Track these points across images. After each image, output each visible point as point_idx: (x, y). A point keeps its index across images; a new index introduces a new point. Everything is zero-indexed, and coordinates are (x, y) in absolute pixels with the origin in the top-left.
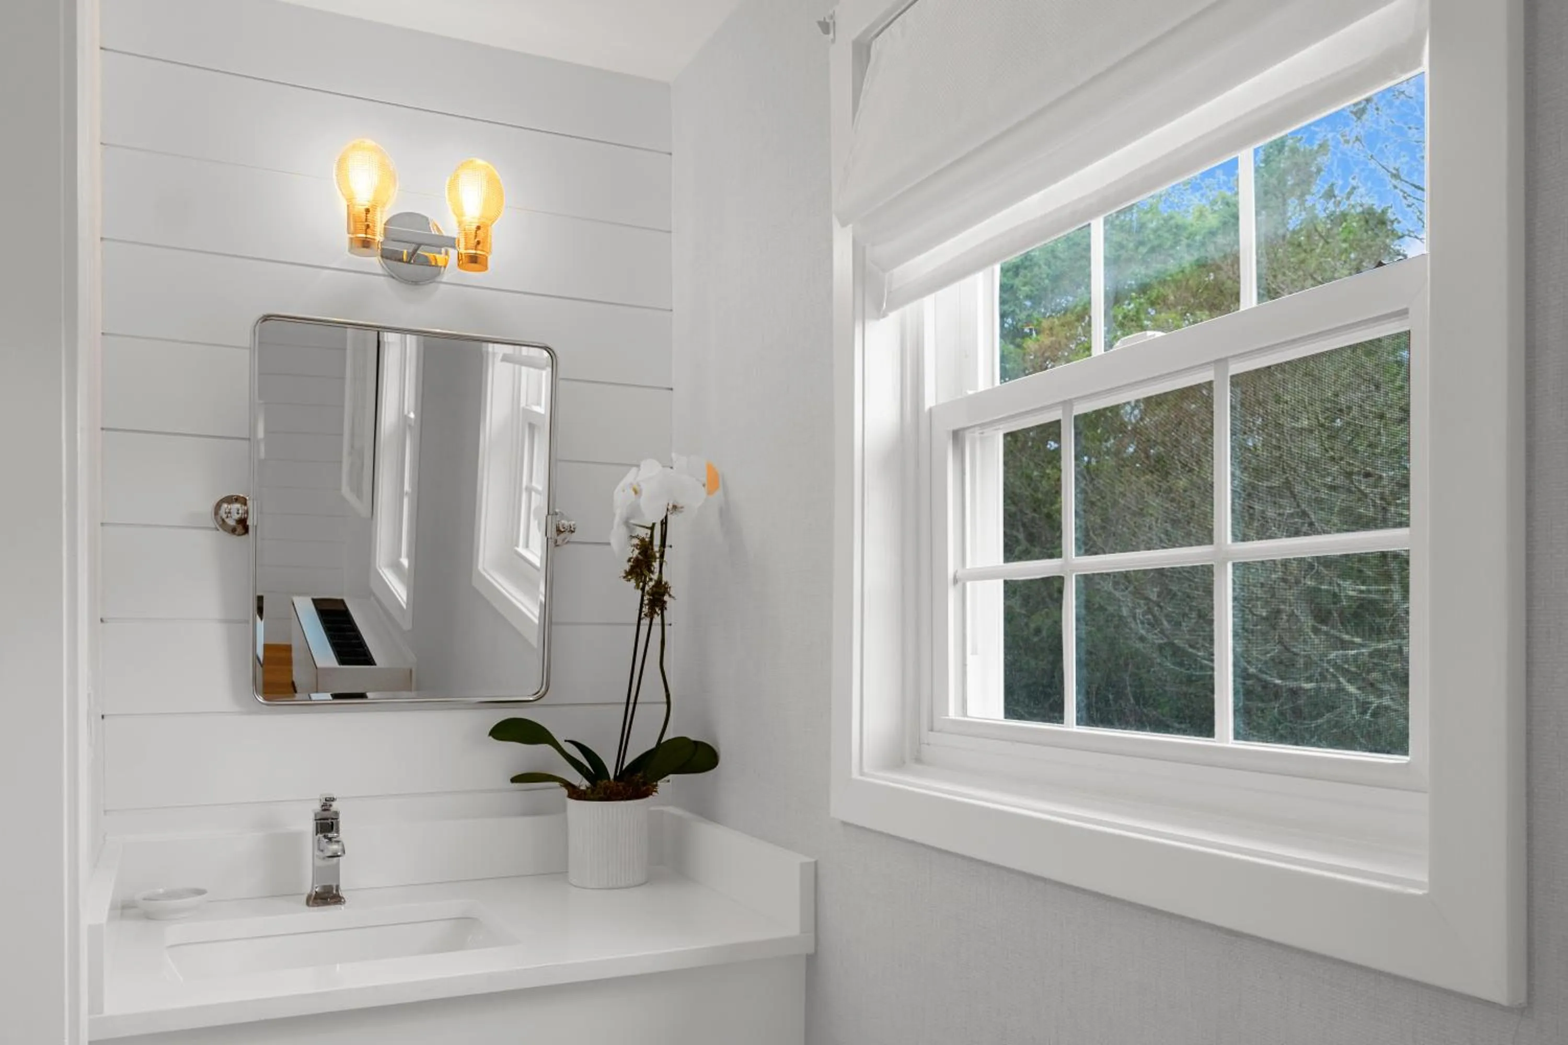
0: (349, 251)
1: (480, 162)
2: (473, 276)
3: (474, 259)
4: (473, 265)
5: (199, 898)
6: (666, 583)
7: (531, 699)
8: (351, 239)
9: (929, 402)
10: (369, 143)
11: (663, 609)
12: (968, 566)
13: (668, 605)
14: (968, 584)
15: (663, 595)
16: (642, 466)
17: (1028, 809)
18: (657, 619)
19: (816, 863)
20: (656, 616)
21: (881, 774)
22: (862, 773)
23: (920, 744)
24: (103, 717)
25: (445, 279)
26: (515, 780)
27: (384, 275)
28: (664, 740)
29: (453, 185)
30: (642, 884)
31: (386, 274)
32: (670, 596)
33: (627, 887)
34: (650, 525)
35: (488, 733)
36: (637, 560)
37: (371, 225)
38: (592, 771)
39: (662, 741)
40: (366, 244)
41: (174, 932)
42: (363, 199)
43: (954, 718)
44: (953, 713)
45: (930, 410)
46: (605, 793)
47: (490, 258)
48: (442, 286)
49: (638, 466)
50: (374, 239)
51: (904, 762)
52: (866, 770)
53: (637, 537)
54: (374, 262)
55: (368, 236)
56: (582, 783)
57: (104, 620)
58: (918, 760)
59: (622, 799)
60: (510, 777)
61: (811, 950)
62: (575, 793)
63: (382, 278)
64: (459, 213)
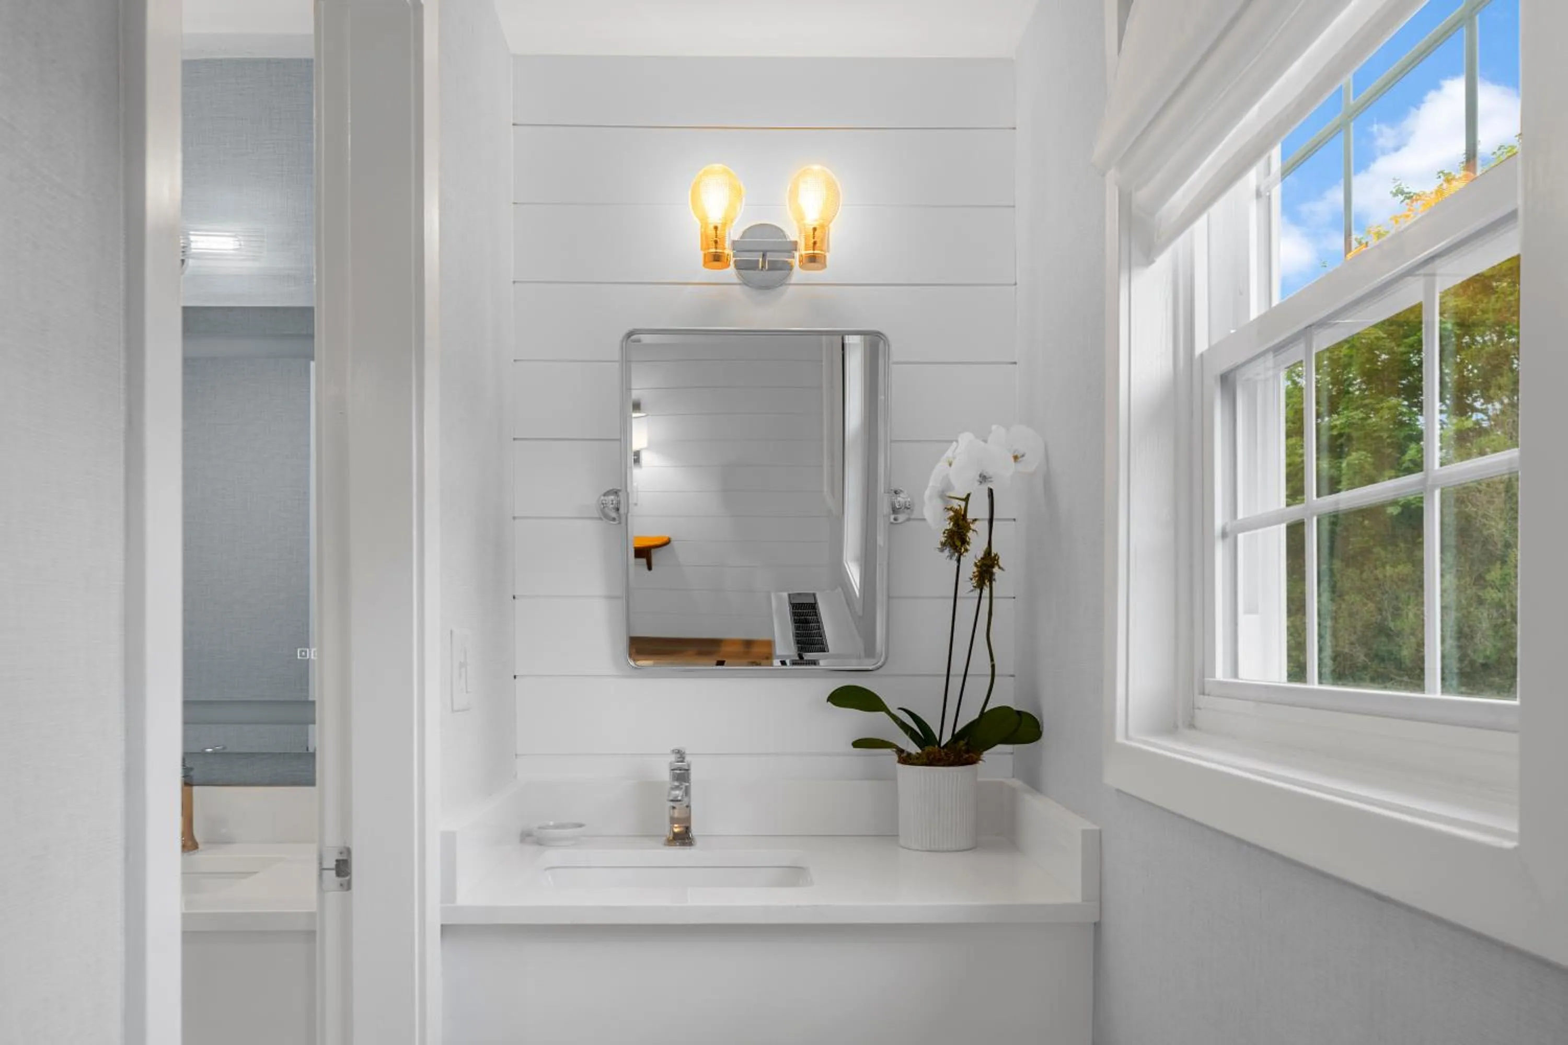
0: (704, 265)
1: (816, 168)
2: (815, 275)
3: (813, 259)
4: (812, 265)
5: (579, 830)
6: (996, 555)
7: (870, 668)
8: (705, 255)
9: (1201, 346)
10: (717, 166)
11: (991, 581)
12: (1240, 516)
13: (996, 577)
14: (1240, 536)
15: (993, 567)
16: (960, 440)
17: (1225, 765)
18: (986, 592)
19: (1100, 832)
20: (985, 587)
21: (1152, 740)
22: (1127, 737)
23: (1193, 708)
24: (515, 677)
25: (792, 282)
26: (858, 744)
27: (740, 284)
28: (987, 709)
29: (794, 194)
30: (970, 849)
31: (741, 282)
32: (1000, 568)
33: (948, 851)
34: (964, 497)
35: (826, 700)
36: (950, 531)
37: (719, 240)
38: (923, 736)
39: (986, 711)
40: (717, 258)
41: (552, 856)
42: (715, 216)
43: (1222, 679)
44: (1221, 673)
45: (1202, 355)
46: (928, 758)
47: (828, 255)
48: (791, 288)
49: (957, 441)
50: (723, 253)
51: (1176, 727)
52: (1131, 733)
53: (951, 509)
54: (730, 273)
55: (718, 251)
56: (913, 748)
57: (516, 597)
58: (1192, 726)
59: (944, 765)
60: (851, 742)
61: (1097, 920)
62: (906, 759)
63: (738, 287)
64: (800, 218)
